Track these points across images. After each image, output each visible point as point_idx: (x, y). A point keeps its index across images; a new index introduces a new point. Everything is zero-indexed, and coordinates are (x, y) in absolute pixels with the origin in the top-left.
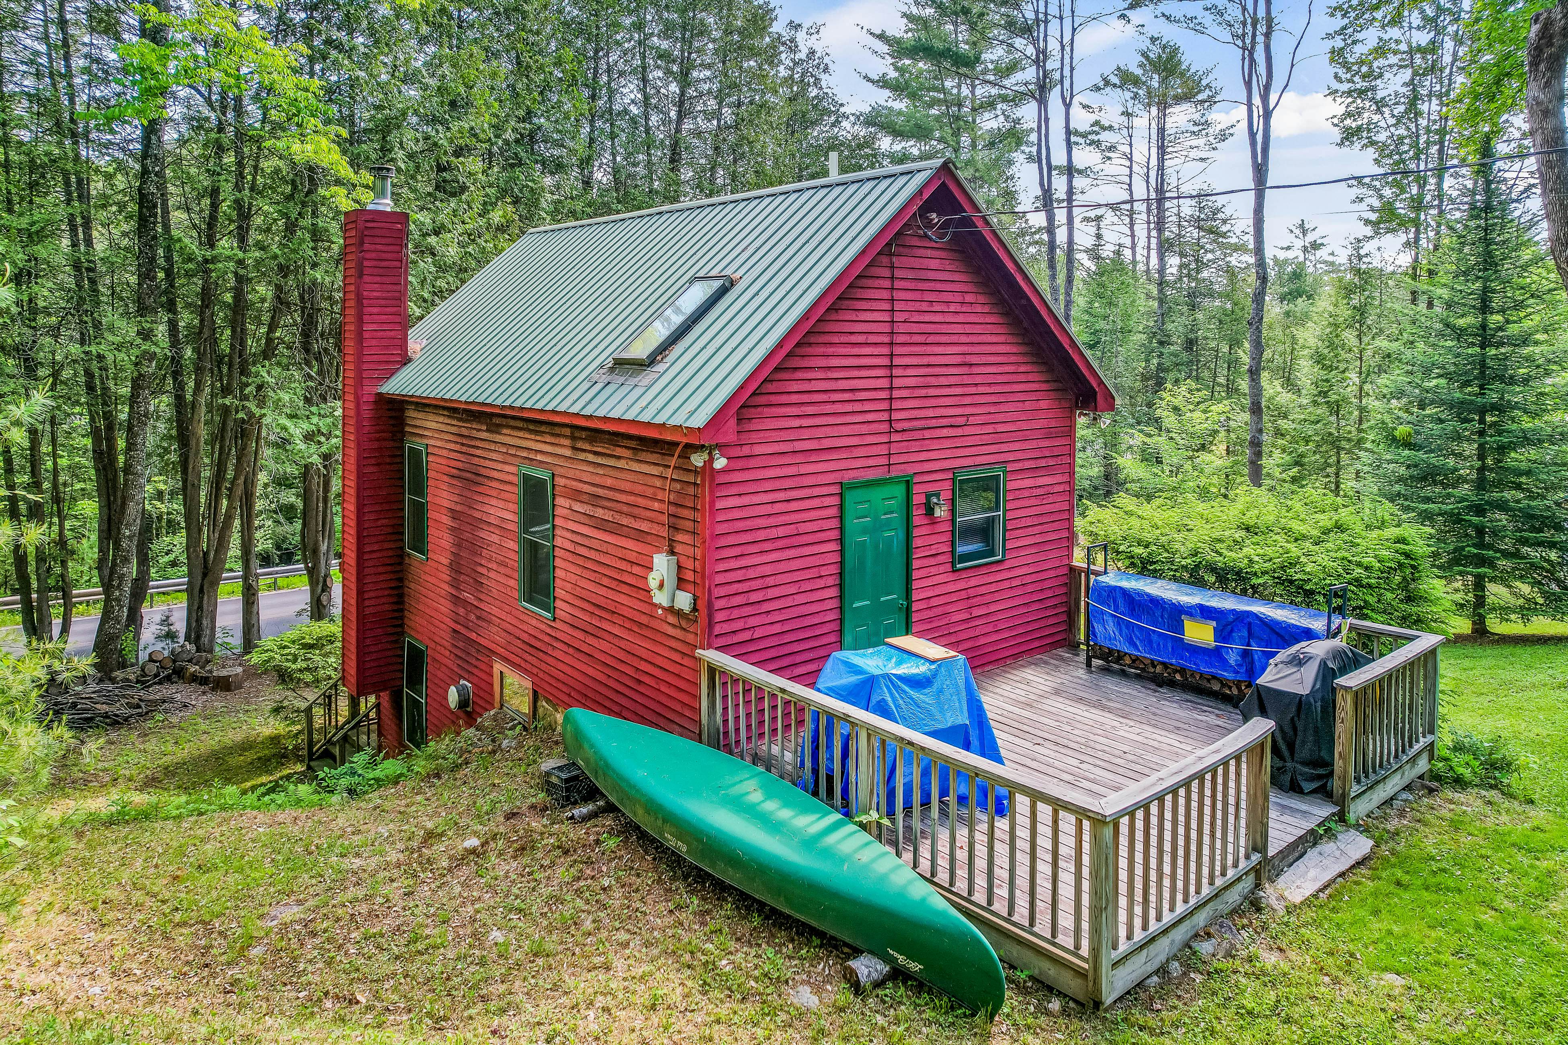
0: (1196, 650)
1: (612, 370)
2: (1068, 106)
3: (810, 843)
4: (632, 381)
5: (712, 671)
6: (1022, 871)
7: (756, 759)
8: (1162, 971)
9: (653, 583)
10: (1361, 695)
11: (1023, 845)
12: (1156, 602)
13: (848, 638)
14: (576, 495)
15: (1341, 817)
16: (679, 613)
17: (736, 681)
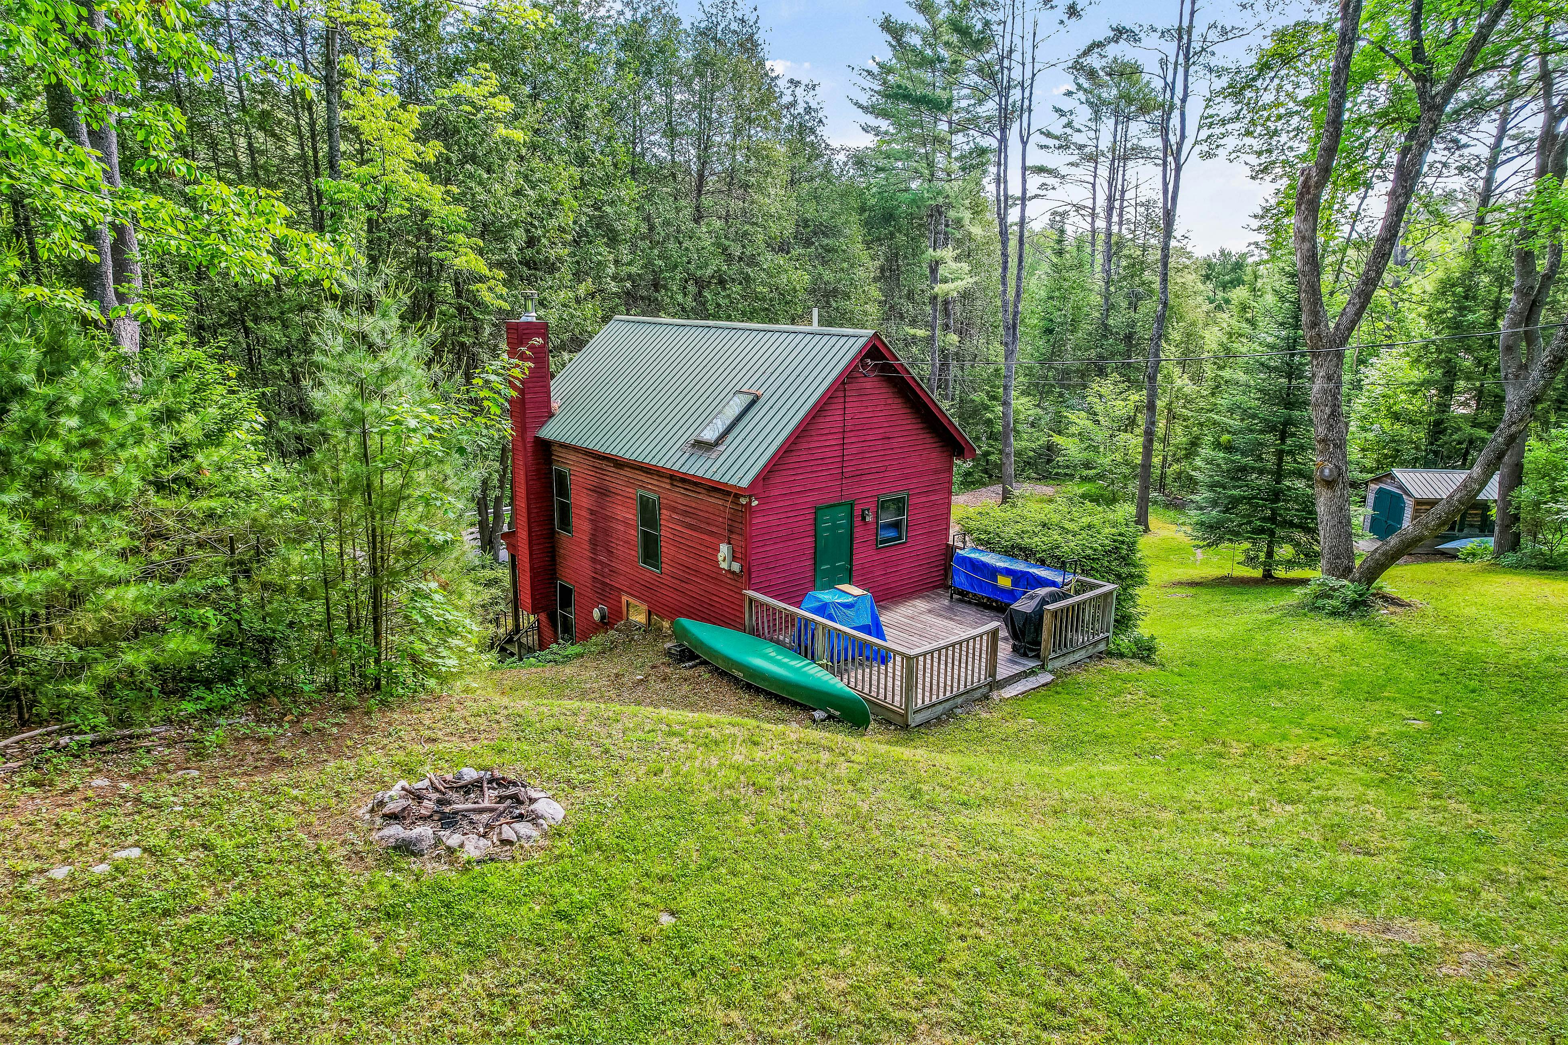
0: (1003, 591)
1: (693, 445)
2: (1024, 143)
3: (797, 670)
4: (706, 455)
5: (751, 601)
6: (890, 684)
7: (771, 640)
8: (938, 718)
9: (720, 559)
10: (1055, 613)
11: (890, 675)
12: (985, 565)
13: (818, 583)
14: (673, 509)
15: (1042, 667)
16: (734, 573)
17: (762, 605)
